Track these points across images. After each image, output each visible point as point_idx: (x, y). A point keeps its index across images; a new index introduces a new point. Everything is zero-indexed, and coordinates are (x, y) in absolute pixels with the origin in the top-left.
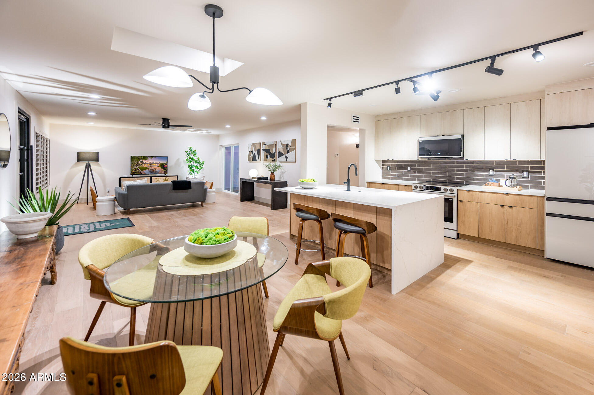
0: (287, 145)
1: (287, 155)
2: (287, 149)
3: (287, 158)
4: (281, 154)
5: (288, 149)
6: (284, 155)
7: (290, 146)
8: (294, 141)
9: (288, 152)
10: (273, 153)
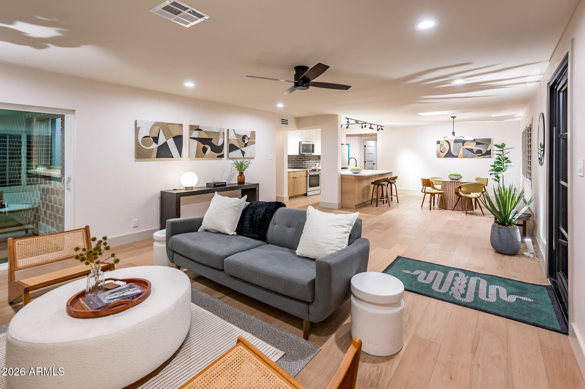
0: (244, 137)
1: (243, 149)
2: (244, 141)
3: (243, 153)
4: (232, 148)
5: (246, 142)
6: (239, 149)
7: (249, 139)
8: (253, 133)
9: (246, 145)
10: (219, 145)
